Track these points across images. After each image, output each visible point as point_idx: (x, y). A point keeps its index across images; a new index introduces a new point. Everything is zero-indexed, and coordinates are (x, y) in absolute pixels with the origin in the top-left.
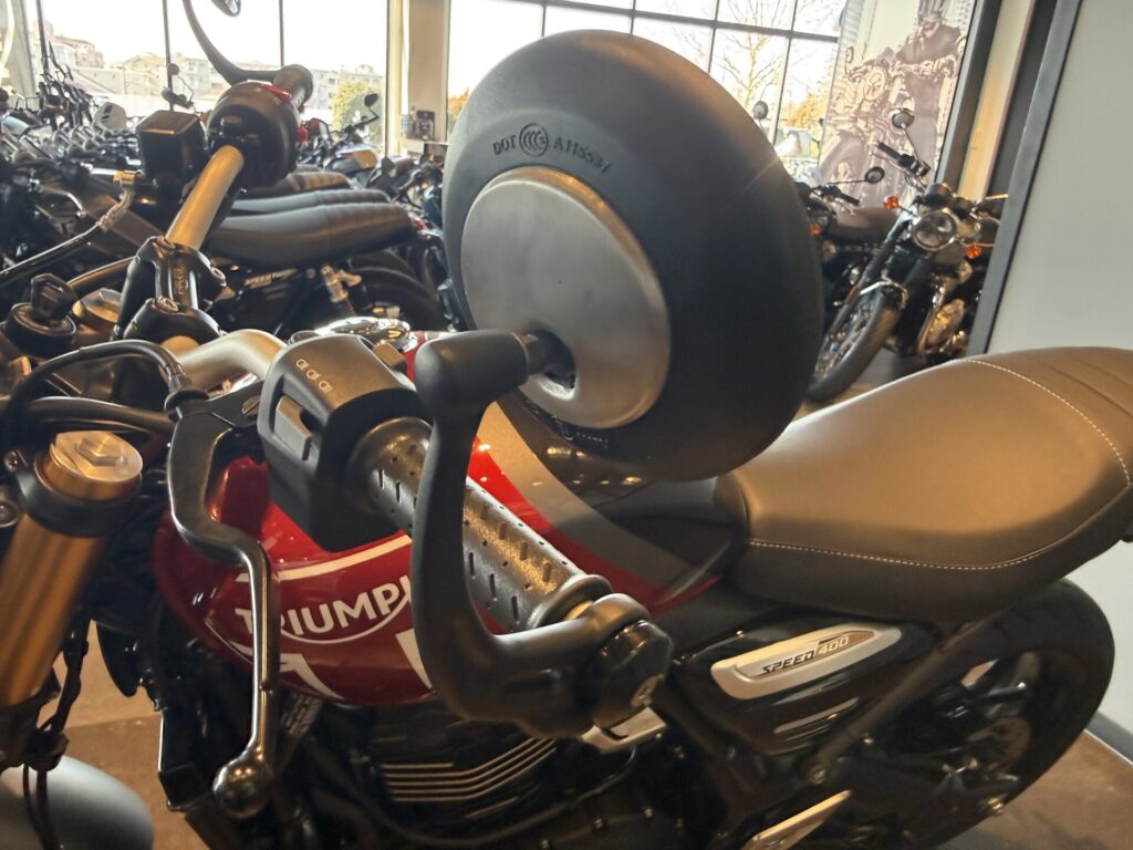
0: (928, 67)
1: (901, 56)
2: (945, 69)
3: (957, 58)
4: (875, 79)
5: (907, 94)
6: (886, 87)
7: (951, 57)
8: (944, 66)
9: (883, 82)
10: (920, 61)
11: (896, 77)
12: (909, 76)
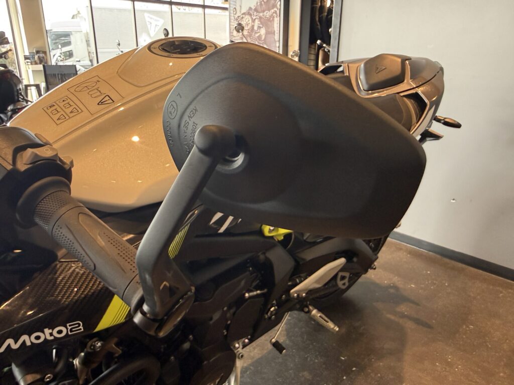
0: (267, 14)
1: (256, 10)
2: (274, 14)
3: (278, 9)
4: (247, 21)
5: (261, 26)
6: (253, 24)
7: (275, 9)
8: (273, 13)
9: (250, 21)
10: (264, 11)
11: (255, 19)
12: (260, 18)
